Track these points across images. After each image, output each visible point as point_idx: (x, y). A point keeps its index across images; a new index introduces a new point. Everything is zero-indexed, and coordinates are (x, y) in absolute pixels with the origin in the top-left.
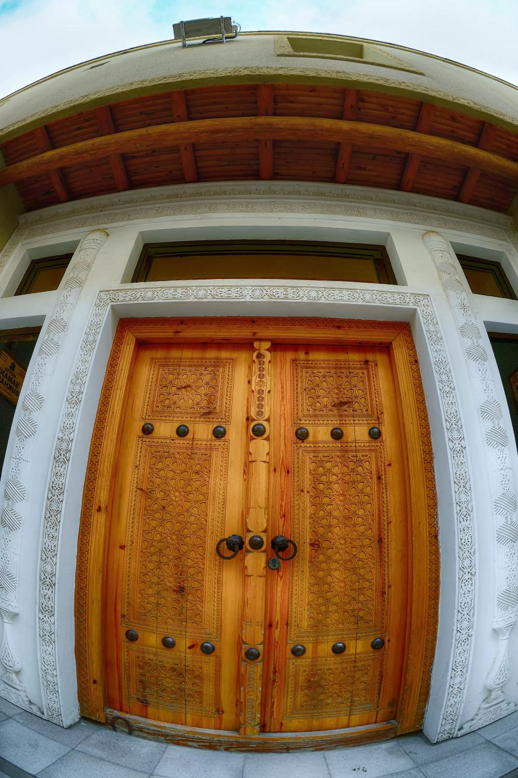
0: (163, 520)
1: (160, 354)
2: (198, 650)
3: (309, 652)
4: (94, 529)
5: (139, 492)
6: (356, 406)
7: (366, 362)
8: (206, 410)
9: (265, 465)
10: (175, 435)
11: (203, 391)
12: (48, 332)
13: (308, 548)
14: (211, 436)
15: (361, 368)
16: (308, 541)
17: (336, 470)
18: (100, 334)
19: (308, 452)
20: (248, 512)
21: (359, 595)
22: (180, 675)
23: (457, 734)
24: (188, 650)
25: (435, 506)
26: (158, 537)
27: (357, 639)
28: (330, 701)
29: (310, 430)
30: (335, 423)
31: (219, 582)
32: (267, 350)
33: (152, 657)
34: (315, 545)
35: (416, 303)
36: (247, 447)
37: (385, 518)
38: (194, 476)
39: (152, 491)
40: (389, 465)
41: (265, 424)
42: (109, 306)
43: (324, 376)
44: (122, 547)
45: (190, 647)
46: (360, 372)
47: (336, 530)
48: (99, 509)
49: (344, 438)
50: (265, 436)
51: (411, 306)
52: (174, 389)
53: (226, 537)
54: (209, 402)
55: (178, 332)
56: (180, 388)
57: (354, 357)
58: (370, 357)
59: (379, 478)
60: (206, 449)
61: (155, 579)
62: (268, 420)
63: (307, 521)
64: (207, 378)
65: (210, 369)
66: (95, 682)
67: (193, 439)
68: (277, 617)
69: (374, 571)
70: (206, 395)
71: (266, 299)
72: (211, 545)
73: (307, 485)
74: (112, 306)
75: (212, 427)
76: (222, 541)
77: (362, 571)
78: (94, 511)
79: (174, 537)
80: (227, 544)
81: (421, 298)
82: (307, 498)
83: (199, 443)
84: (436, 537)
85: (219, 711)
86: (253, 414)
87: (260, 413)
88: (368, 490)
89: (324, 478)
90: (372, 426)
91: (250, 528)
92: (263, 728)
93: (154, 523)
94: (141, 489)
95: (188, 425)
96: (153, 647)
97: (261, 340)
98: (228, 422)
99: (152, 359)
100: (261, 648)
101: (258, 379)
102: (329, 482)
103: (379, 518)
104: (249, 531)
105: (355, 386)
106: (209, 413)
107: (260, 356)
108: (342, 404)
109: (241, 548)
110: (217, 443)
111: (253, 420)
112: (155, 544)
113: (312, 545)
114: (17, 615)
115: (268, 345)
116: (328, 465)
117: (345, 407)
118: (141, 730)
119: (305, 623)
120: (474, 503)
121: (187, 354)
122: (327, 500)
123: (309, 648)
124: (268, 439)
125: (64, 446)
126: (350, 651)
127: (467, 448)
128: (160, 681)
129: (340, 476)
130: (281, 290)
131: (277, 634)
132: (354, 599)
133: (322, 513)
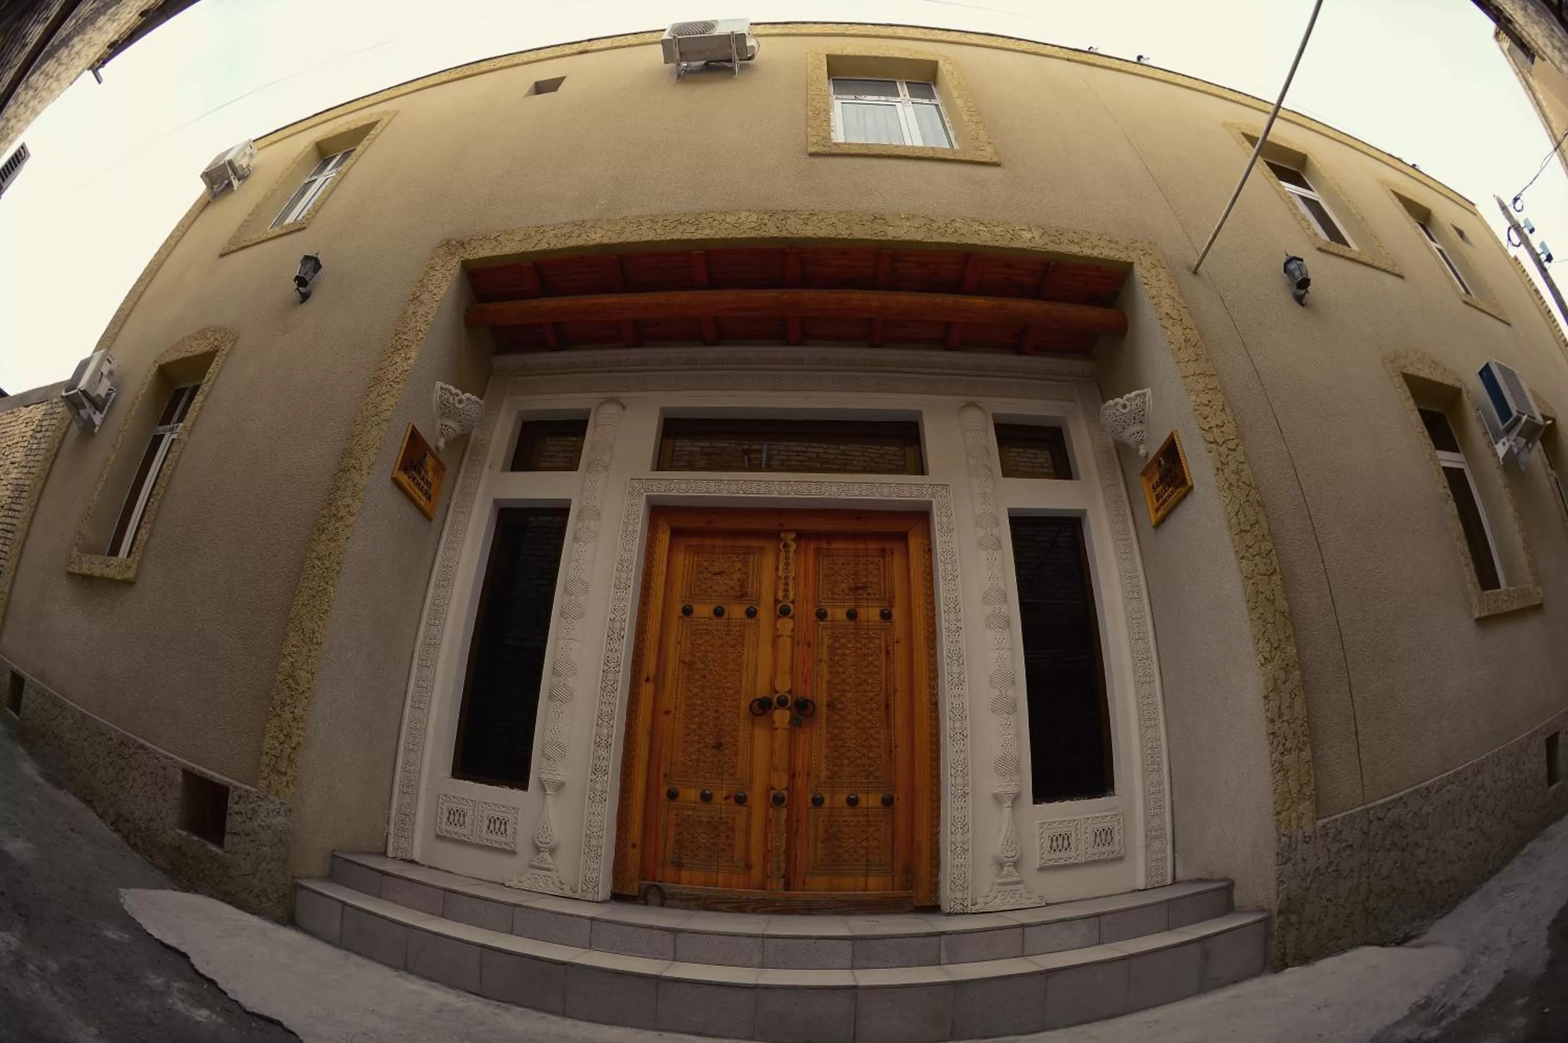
0: (703, 687)
1: (693, 542)
2: (732, 801)
3: (827, 803)
4: (643, 697)
5: (682, 665)
6: (870, 591)
7: (883, 550)
8: (739, 593)
9: (788, 638)
10: (712, 615)
11: (736, 576)
12: (579, 518)
13: (825, 709)
14: (744, 616)
15: (877, 556)
16: (825, 702)
17: (850, 645)
18: (640, 524)
19: (827, 629)
20: (775, 676)
21: (868, 752)
22: (715, 828)
23: (971, 909)
24: (724, 802)
25: (935, 678)
26: (699, 702)
27: (868, 793)
28: (846, 856)
29: (829, 611)
30: (851, 605)
31: (752, 736)
32: (791, 540)
33: (690, 813)
34: (830, 706)
35: (933, 495)
36: (775, 625)
37: (892, 687)
38: (731, 650)
39: (694, 663)
40: (897, 642)
41: (791, 606)
42: (644, 497)
43: (843, 564)
44: (667, 713)
45: (726, 798)
46: (876, 560)
47: (849, 695)
48: (648, 680)
49: (858, 618)
50: (790, 615)
51: (927, 498)
52: (709, 575)
53: (759, 697)
54: (741, 586)
55: (711, 522)
56: (716, 574)
57: (873, 546)
58: (887, 546)
59: (888, 652)
60: (740, 626)
61: (696, 738)
62: (793, 602)
63: (825, 686)
64: (739, 565)
65: (741, 557)
66: (634, 846)
67: (729, 619)
68: (799, 768)
69: (882, 732)
70: (739, 580)
71: (792, 495)
72: (744, 705)
73: (825, 656)
74: (647, 496)
75: (744, 608)
76: (754, 701)
77: (871, 731)
78: (643, 682)
79: (713, 700)
80: (759, 704)
81: (939, 488)
82: (824, 667)
83: (734, 621)
84: (936, 704)
85: (748, 866)
86: (780, 597)
87: (786, 596)
88: (877, 663)
89: (839, 651)
90: (882, 609)
91: (777, 689)
92: (787, 887)
93: (696, 690)
94: (683, 662)
95: (724, 606)
96: (691, 802)
97: (787, 531)
98: (758, 604)
99: (687, 546)
100: (785, 793)
101: (785, 567)
102: (844, 655)
103: (886, 685)
104: (776, 692)
105: (871, 572)
106: (742, 596)
107: (786, 546)
108: (857, 588)
109: (770, 708)
110: (750, 621)
111: (780, 602)
112: (697, 708)
113: (828, 706)
114: (563, 784)
115: (793, 536)
116: (844, 640)
117: (860, 592)
118: (673, 896)
119: (824, 774)
120: (966, 674)
121: (720, 542)
122: (841, 669)
123: (827, 797)
124: (792, 617)
125: (618, 625)
126: (863, 803)
127: (963, 628)
128: (697, 837)
129: (853, 649)
130: (805, 486)
131: (799, 783)
132: (864, 755)
133: (837, 680)
